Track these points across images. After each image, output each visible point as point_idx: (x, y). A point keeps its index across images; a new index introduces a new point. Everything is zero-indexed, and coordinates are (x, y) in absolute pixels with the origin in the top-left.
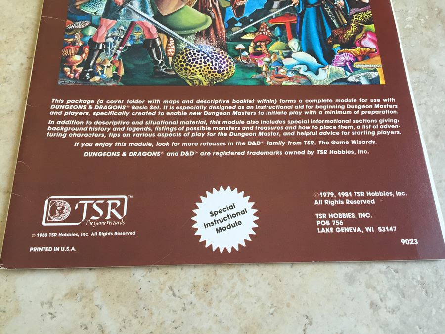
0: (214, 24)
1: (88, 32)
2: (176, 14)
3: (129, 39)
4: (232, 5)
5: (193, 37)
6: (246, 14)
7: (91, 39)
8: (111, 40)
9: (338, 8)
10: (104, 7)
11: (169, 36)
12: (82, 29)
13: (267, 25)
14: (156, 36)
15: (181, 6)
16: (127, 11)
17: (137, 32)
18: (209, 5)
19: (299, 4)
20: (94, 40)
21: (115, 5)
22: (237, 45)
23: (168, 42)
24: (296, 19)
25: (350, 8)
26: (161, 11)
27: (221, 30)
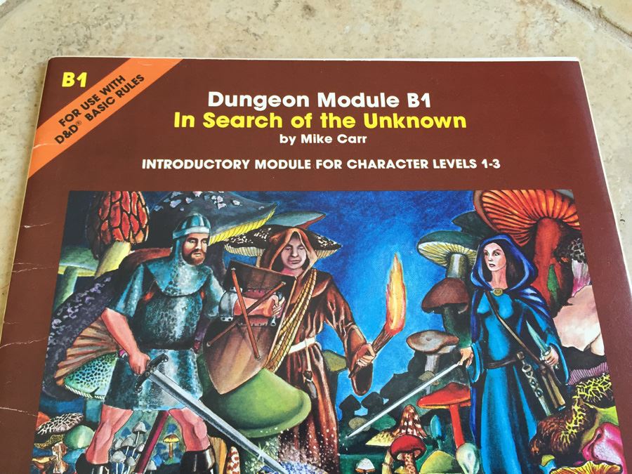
0: (315, 413)
1: (76, 440)
2: (244, 390)
3: (154, 454)
4: (348, 366)
5: (274, 444)
6: (376, 388)
7: (83, 456)
8: (119, 457)
9: (548, 367)
10: (109, 379)
11: (230, 443)
12: (67, 433)
13: (416, 412)
14: (205, 445)
15: (253, 370)
16: (154, 386)
17: (169, 437)
18: (307, 367)
19: (474, 358)
20: (88, 458)
21: (130, 373)
22: (358, 461)
23: (228, 459)
24: (469, 397)
25: (571, 368)
26: (216, 383)
27: (328, 426)
